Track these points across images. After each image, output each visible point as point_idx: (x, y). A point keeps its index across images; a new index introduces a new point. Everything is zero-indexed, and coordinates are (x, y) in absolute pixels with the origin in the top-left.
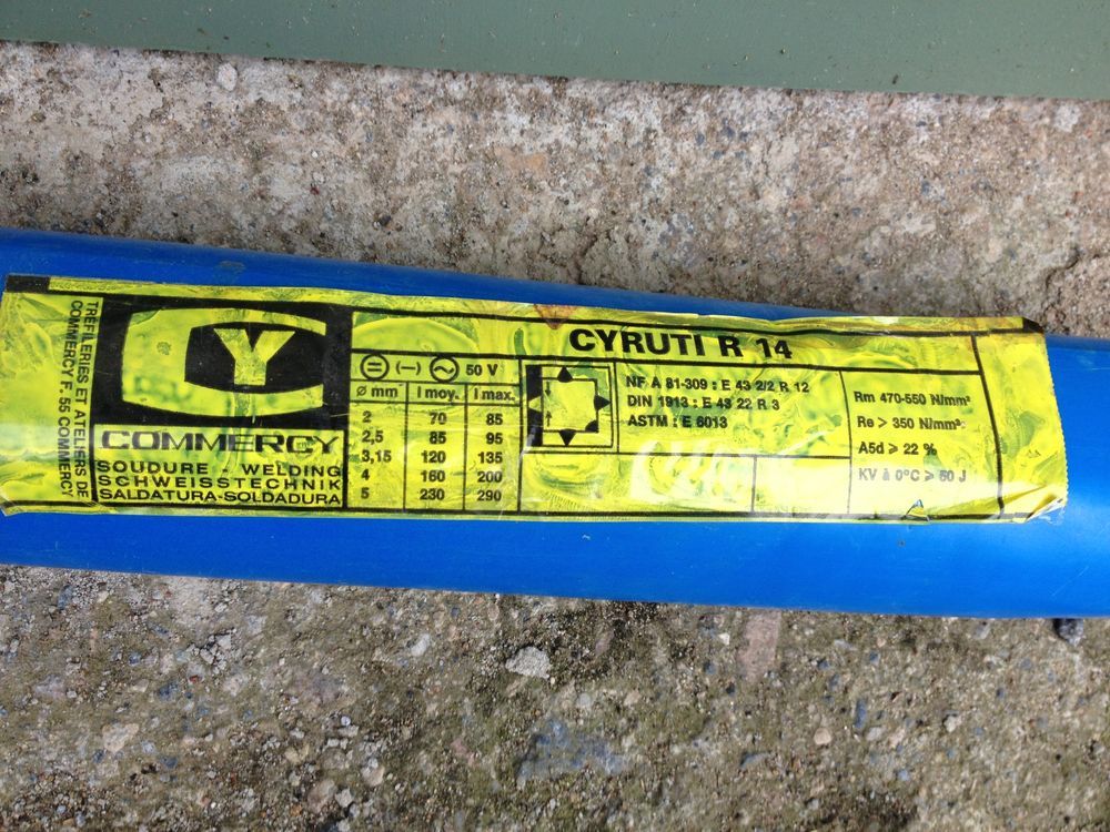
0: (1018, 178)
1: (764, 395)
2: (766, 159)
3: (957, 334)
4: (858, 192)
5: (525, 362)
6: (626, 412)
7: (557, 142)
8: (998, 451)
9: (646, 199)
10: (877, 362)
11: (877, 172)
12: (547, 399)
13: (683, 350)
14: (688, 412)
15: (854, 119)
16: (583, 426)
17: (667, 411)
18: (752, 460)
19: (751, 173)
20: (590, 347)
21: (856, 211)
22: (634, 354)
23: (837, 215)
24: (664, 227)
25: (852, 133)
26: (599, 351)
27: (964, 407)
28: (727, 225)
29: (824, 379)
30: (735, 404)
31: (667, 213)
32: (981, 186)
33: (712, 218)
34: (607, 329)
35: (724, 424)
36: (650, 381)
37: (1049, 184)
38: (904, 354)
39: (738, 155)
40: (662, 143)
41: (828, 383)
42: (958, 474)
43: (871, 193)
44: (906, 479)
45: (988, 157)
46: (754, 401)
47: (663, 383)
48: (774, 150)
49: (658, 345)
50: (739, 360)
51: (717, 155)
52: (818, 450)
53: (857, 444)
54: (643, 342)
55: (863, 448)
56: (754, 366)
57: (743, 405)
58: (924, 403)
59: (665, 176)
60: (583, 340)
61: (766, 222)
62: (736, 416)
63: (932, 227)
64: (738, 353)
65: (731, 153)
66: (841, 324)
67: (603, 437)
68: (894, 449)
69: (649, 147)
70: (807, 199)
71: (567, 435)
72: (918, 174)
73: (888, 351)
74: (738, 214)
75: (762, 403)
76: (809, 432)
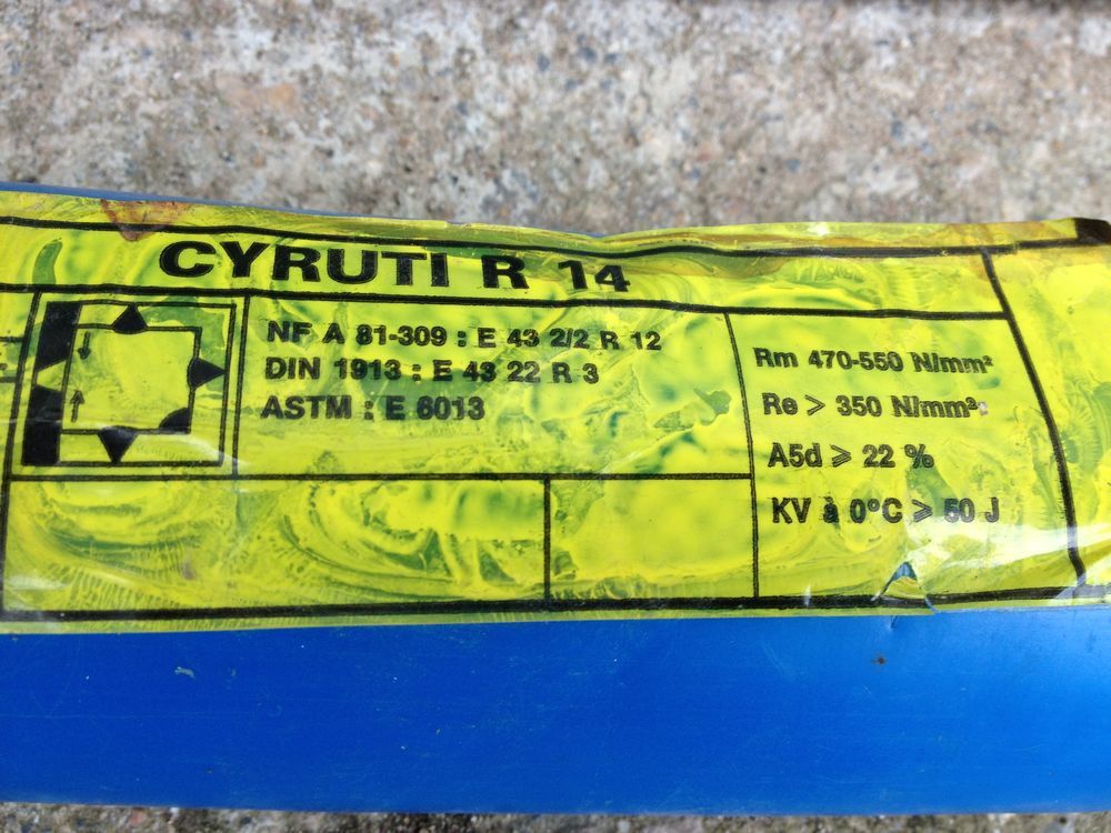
0: (1035, 115)
1: (561, 355)
2: (647, 87)
3: (953, 251)
4: (794, 136)
5: (47, 297)
6: (258, 390)
7: (316, 68)
8: (1059, 455)
9: (460, 149)
10: (800, 299)
11: (820, 108)
12: (78, 365)
13: (404, 275)
14: (398, 389)
15: (780, 38)
16: (156, 418)
17: (352, 387)
19: (625, 111)
20: (201, 270)
21: (793, 164)
22: (296, 281)
23: (763, 170)
24: (489, 188)
25: (778, 55)
26: (222, 274)
27: (980, 376)
28: (590, 184)
29: (692, 326)
30: (503, 371)
31: (493, 168)
32: (982, 127)
33: (565, 174)
34: (245, 242)
35: (478, 410)
36: (320, 330)
37: (1083, 123)
38: (855, 287)
39: (604, 86)
40: (485, 69)
41: (700, 333)
42: (983, 505)
43: (815, 138)
44: (875, 517)
45: (987, 87)
46: (545, 367)
47: (351, 335)
48: (658, 75)
49: (352, 266)
50: (519, 294)
51: (570, 85)
52: (686, 459)
53: (763, 445)
54: (322, 265)
55: (776, 456)
56: (550, 304)
57: (517, 372)
58: (899, 368)
59: (490, 115)
60: (188, 259)
61: (651, 180)
62: (504, 397)
63: (912, 184)
64: (519, 282)
65: (592, 83)
66: (729, 239)
67: (200, 443)
68: (842, 458)
69: (464, 75)
70: (715, 147)
71: (116, 441)
72: (884, 110)
73: (823, 280)
74: (607, 167)
75: (561, 372)
76: (666, 426)
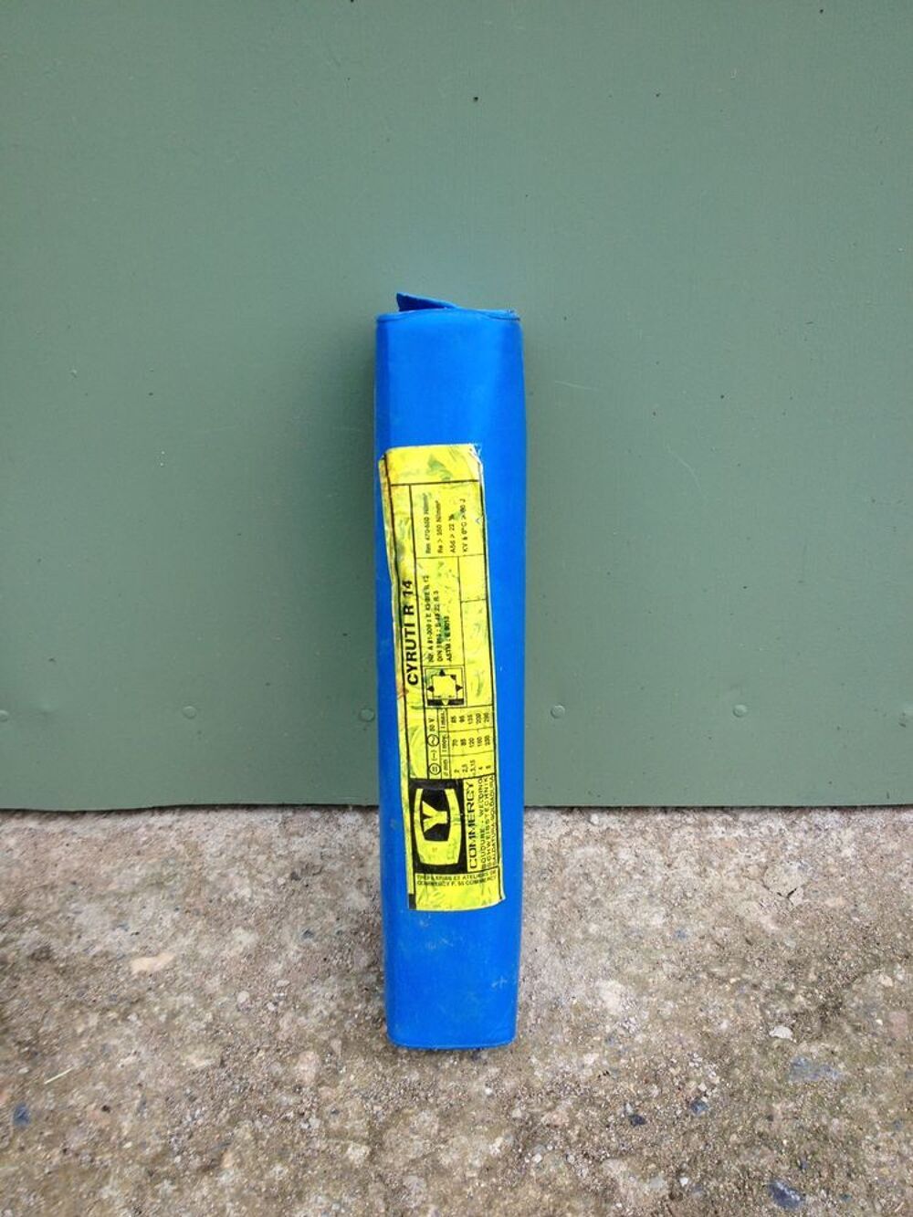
1: (431, 597)
3: (390, 494)
5: (426, 705)
6: (445, 662)
8: (449, 482)
10: (409, 538)
12: (443, 697)
13: (413, 633)
14: (443, 634)
16: (454, 682)
17: (443, 644)
18: (463, 604)
20: (416, 677)
22: (417, 656)
26: (418, 672)
27: (429, 497)
29: (420, 567)
30: (437, 612)
34: (406, 668)
35: (447, 618)
36: (430, 651)
38: (403, 523)
41: (422, 565)
42: (462, 503)
44: (465, 529)
46: (435, 603)
47: (431, 645)
49: (411, 645)
50: (415, 607)
52: (455, 572)
53: (451, 554)
54: (411, 651)
55: (453, 551)
56: (417, 600)
57: (437, 608)
58: (428, 518)
60: (413, 679)
62: (443, 613)
64: (412, 607)
66: (391, 552)
67: (457, 673)
68: (452, 536)
71: (458, 688)
73: (402, 530)
75: (436, 599)
76: (448, 576)
